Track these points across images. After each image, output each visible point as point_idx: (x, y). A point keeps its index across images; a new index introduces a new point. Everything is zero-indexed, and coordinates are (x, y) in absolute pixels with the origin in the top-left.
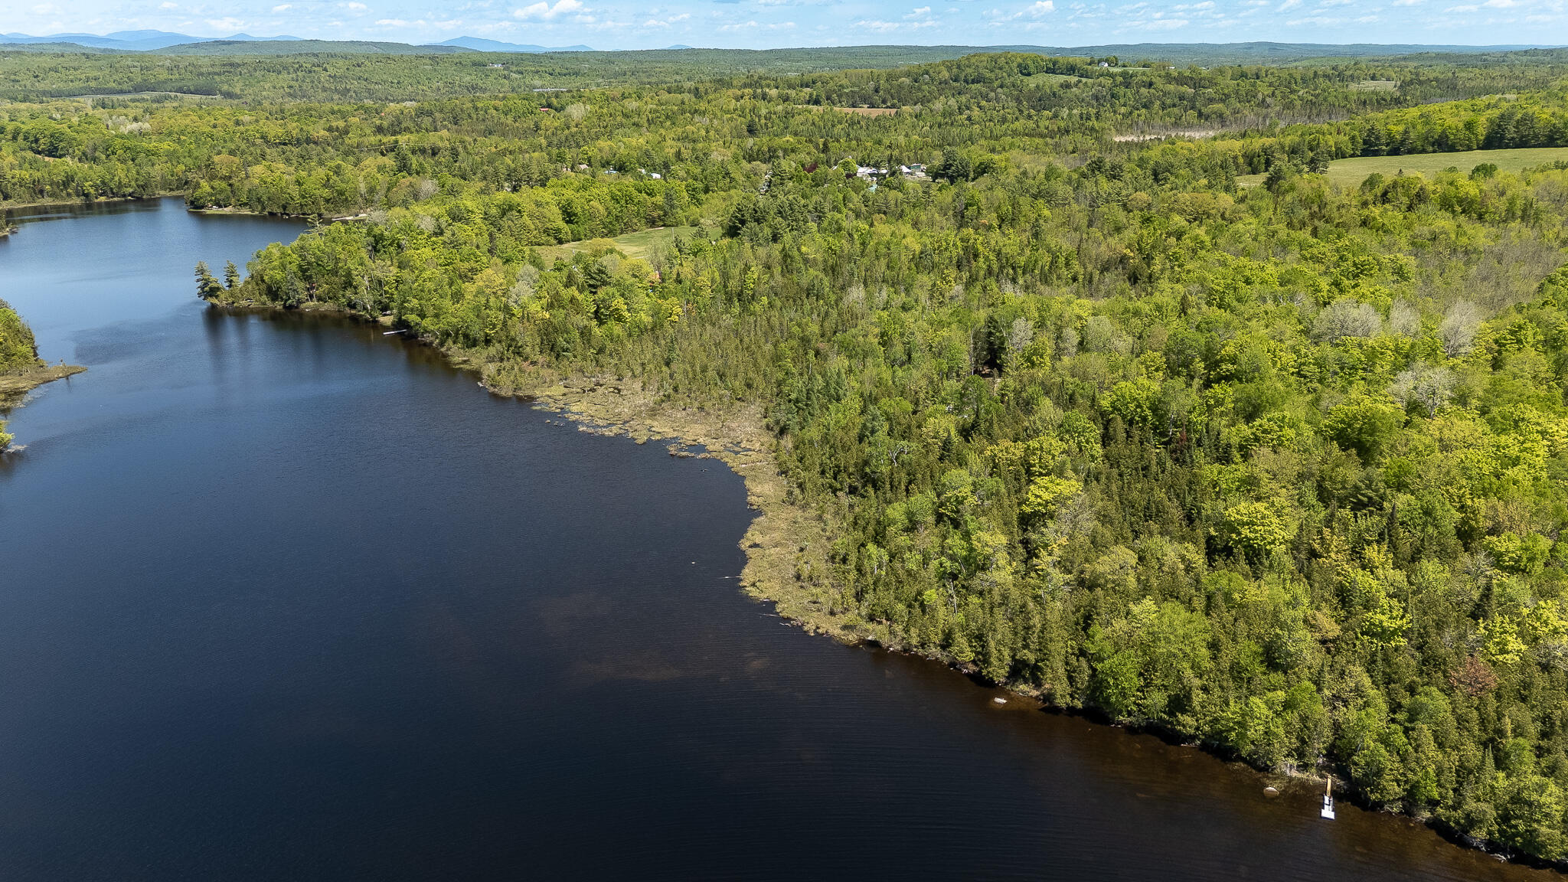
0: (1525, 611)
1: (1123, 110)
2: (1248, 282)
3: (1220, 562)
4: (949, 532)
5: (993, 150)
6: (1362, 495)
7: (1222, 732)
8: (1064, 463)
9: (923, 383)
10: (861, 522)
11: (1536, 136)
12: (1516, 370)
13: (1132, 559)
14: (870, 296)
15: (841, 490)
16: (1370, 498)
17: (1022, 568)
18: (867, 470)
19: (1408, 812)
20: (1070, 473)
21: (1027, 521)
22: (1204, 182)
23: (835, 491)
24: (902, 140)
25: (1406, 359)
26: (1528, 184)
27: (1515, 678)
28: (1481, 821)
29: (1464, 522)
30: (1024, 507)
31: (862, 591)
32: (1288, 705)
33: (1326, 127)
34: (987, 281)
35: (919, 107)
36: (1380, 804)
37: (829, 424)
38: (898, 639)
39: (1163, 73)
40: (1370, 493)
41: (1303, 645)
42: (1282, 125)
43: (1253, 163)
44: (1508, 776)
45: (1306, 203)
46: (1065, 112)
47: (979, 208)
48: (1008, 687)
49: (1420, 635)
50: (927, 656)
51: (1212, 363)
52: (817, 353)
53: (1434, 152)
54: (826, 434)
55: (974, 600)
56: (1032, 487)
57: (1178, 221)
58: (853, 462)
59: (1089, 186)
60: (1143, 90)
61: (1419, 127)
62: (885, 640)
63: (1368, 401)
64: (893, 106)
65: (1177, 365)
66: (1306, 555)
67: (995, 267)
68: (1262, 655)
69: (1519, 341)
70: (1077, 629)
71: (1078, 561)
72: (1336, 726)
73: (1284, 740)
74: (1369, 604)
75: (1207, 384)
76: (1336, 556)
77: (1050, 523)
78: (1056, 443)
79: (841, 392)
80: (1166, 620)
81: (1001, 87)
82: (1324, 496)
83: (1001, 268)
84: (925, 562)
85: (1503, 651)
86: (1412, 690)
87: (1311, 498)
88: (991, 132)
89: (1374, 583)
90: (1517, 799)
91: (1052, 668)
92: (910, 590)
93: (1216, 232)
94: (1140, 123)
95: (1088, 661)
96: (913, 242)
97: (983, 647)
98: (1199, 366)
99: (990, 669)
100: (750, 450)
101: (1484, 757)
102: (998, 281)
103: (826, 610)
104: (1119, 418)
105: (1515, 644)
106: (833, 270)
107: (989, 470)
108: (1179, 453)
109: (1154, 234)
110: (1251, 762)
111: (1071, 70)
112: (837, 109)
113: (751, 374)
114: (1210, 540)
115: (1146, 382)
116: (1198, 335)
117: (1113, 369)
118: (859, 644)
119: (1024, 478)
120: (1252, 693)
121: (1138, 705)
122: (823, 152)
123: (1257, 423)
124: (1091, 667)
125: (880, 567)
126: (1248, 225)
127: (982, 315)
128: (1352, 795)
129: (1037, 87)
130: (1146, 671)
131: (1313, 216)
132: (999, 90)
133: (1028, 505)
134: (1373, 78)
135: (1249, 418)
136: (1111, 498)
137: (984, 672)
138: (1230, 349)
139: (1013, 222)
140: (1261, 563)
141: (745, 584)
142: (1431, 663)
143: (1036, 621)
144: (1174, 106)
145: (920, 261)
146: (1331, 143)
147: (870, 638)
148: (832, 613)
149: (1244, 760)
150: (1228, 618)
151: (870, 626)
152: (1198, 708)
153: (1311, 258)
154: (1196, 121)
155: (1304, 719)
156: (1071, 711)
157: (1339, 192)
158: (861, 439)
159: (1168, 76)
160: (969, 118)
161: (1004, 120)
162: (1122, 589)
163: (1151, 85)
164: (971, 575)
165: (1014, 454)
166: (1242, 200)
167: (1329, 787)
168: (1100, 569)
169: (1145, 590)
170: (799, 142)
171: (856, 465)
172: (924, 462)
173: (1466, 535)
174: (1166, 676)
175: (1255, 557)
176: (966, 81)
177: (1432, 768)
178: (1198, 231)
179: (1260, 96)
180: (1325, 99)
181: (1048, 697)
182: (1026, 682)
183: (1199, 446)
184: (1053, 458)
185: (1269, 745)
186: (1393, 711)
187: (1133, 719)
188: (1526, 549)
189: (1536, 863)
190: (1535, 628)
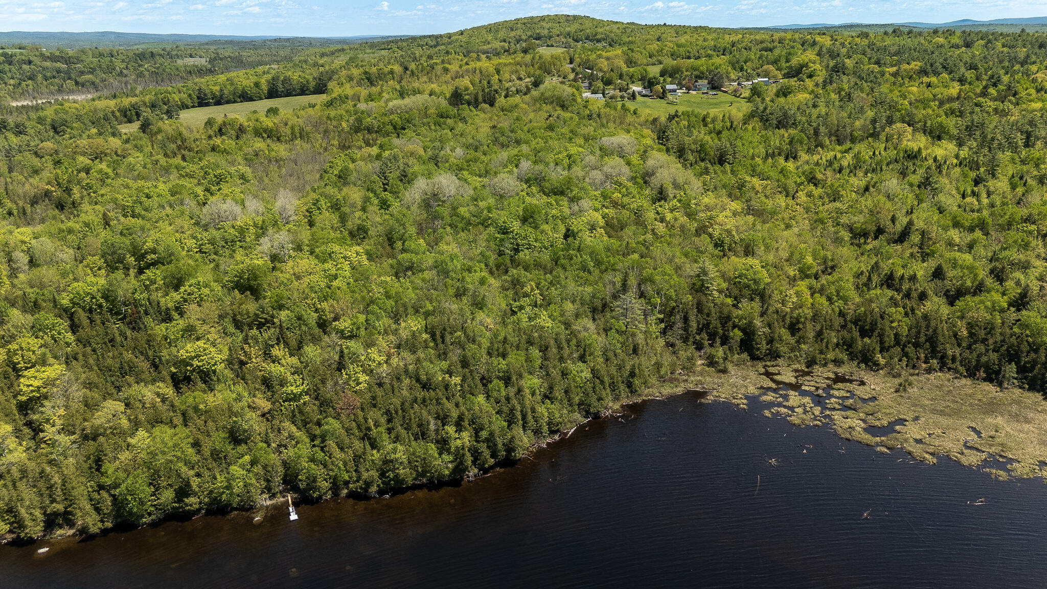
0: (363, 358)
1: (12, 82)
2: (148, 197)
3: (184, 388)
6: (261, 318)
7: (217, 497)
8: (44, 354)
11: (294, 90)
12: (322, 225)
13: (121, 407)
16: (266, 319)
17: (32, 444)
19: (336, 494)
20: (52, 361)
21: (25, 407)
22: (94, 131)
25: (262, 230)
26: (298, 117)
27: (368, 396)
28: (372, 482)
29: (320, 318)
30: (20, 398)
32: (253, 463)
36: (320, 497)
39: (37, 54)
40: (265, 316)
41: (252, 422)
42: (139, 88)
43: (129, 115)
44: (378, 451)
45: (172, 140)
48: (47, 537)
49: (315, 391)
51: (140, 257)
53: (242, 102)
56: (22, 380)
57: (83, 160)
60: (24, 66)
61: (228, 87)
63: (248, 261)
65: (113, 262)
66: (238, 365)
68: (229, 437)
69: (319, 209)
70: (92, 472)
71: (78, 423)
72: (285, 463)
73: (257, 485)
74: (283, 383)
75: (141, 271)
76: (256, 361)
77: (46, 403)
78: (33, 341)
80: (158, 440)
82: (238, 325)
85: (358, 384)
86: (319, 424)
87: (231, 329)
89: (282, 369)
90: (386, 462)
91: (80, 508)
93: (114, 165)
94: (30, 91)
95: (108, 491)
97: (15, 517)
98: (131, 260)
99: (27, 531)
101: (364, 446)
104: (80, 310)
105: (363, 378)
108: (134, 324)
109: (66, 172)
110: (241, 508)
114: (173, 376)
115: (93, 279)
116: (124, 239)
117: (64, 275)
119: (12, 375)
120: (229, 465)
121: (155, 505)
123: (182, 289)
124: (111, 495)
126: (136, 159)
128: (305, 500)
130: (154, 480)
131: (179, 148)
133: (23, 395)
134: (191, 56)
135: (177, 288)
136: (91, 369)
137: (22, 535)
138: (149, 244)
140: (212, 380)
142: (324, 404)
143: (57, 479)
144: (54, 77)
149: (236, 509)
150: (200, 422)
152: (197, 489)
153: (186, 176)
154: (75, 88)
155: (265, 467)
156: (105, 532)
157: (192, 131)
159: (42, 55)
162: (118, 431)
163: (30, 62)
166: (127, 141)
167: (290, 501)
168: (97, 422)
169: (136, 425)
173: (323, 325)
174: (169, 478)
175: (207, 377)
177: (341, 464)
178: (100, 166)
179: (117, 68)
180: (164, 70)
181: (83, 531)
182: (61, 527)
183: (147, 315)
184: (34, 352)
185: (248, 492)
186: (312, 440)
187: (153, 517)
188: (354, 324)
189: (403, 491)
190: (370, 366)
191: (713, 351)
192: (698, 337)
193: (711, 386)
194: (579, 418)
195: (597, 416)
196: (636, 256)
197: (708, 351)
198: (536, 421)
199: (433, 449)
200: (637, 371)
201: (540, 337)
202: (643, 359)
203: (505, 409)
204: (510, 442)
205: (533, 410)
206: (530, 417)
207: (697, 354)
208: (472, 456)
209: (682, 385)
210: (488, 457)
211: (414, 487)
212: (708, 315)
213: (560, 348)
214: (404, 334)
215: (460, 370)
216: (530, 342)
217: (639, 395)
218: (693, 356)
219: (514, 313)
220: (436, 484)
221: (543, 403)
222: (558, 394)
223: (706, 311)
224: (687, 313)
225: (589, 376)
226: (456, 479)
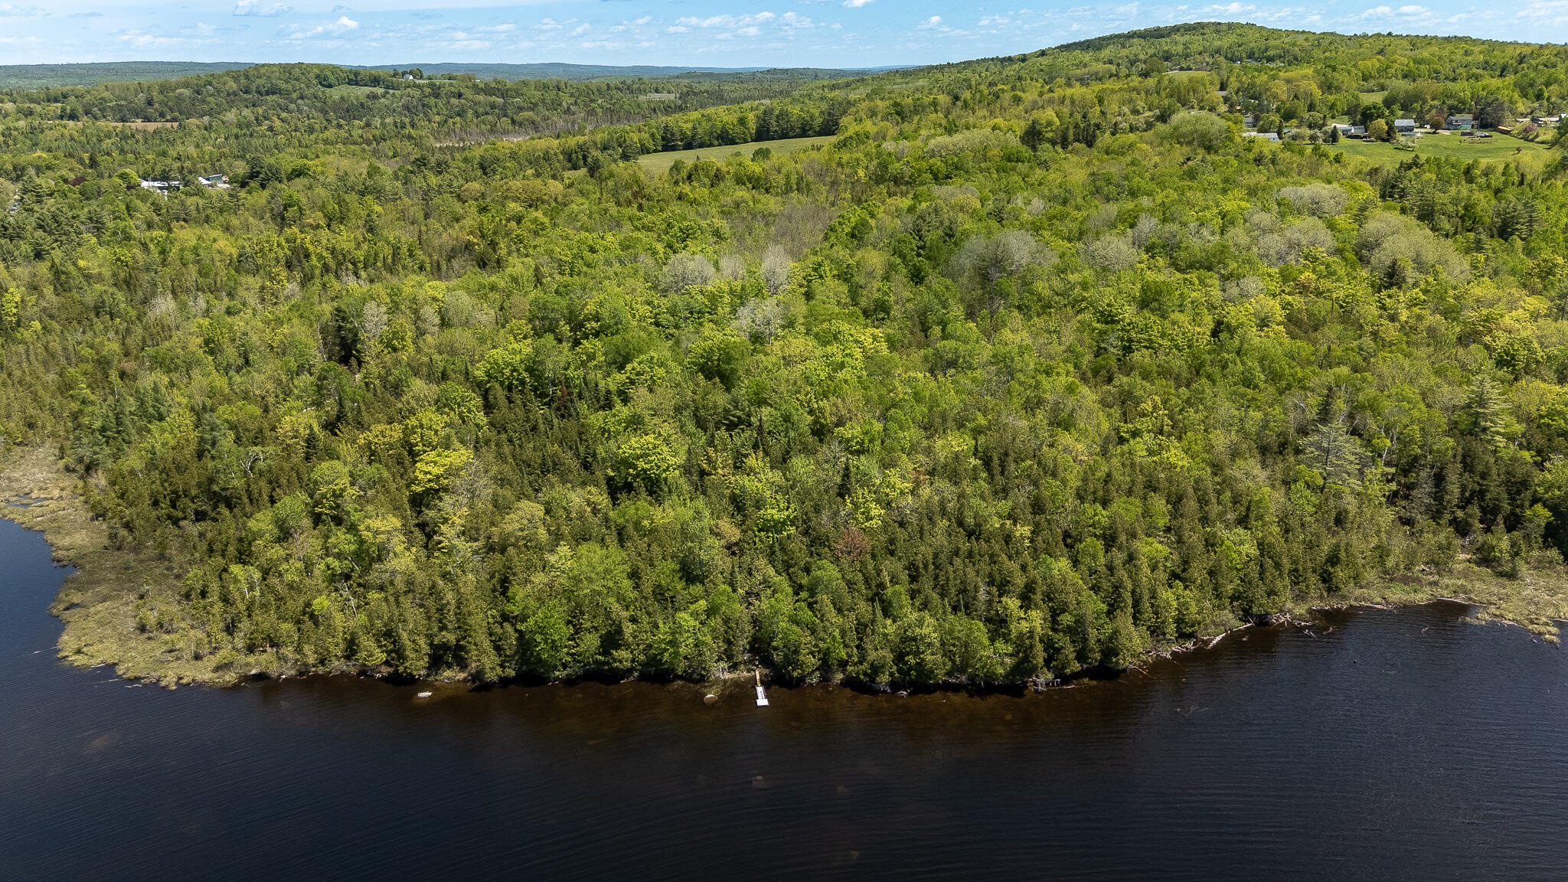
0: (878, 482)
1: (437, 118)
2: (592, 250)
3: (622, 496)
4: (331, 531)
5: (306, 157)
6: (734, 416)
7: (656, 655)
8: (448, 437)
9: (270, 386)
10: (217, 546)
11: (792, 128)
12: (825, 298)
13: (538, 510)
14: (183, 307)
15: (185, 518)
16: (739, 418)
17: (423, 553)
18: (215, 488)
19: (825, 679)
20: (457, 444)
21: (418, 502)
22: (530, 172)
23: (176, 522)
24: (192, 150)
25: (740, 298)
26: (796, 162)
27: (883, 538)
28: (883, 666)
29: (816, 422)
30: (414, 487)
31: (233, 621)
32: (711, 611)
33: (628, 128)
34: (326, 278)
35: (206, 118)
36: (801, 679)
37: (153, 447)
38: (289, 664)
39: (470, 84)
40: (739, 413)
41: (713, 553)
42: (590, 128)
43: (574, 159)
44: (894, 621)
45: (628, 186)
46: (377, 122)
47: (300, 208)
48: (431, 679)
49: (804, 522)
50: (330, 672)
51: (577, 325)
52: (123, 375)
53: (720, 145)
54: (152, 459)
55: (374, 596)
56: (418, 465)
57: (514, 207)
58: (194, 483)
59: (418, 181)
60: (454, 101)
61: (704, 124)
62: (274, 669)
63: (720, 336)
64: (174, 120)
65: (543, 325)
66: (699, 476)
67: (332, 265)
68: (679, 571)
69: (821, 277)
70: (495, 597)
71: (483, 526)
72: (755, 621)
73: (713, 647)
74: (759, 504)
75: (577, 343)
76: (722, 471)
77: (446, 497)
78: (436, 417)
79: (163, 409)
80: (584, 561)
81: (302, 98)
82: (701, 424)
83: (339, 264)
84: (308, 569)
85: (869, 518)
86: (807, 570)
87: (691, 427)
88: (300, 141)
89: (760, 485)
90: (905, 639)
91: (476, 644)
92: (294, 605)
93: (552, 215)
94: (457, 131)
95: (513, 625)
96: (227, 245)
97: (394, 643)
98: (565, 329)
99: (408, 664)
100: (46, 499)
101: (874, 611)
102: (338, 277)
103: (187, 655)
104: (497, 386)
105: (876, 511)
106: (128, 284)
107: (365, 459)
108: (564, 410)
109: (493, 221)
110: (687, 677)
111: (375, 81)
112: (101, 123)
113: (31, 411)
114: (609, 480)
115: (515, 346)
116: (558, 298)
117: (482, 340)
118: (240, 682)
119: (407, 460)
120: (677, 610)
121: (572, 655)
122: (91, 167)
123: (629, 367)
124: (516, 631)
125: (251, 589)
126: (579, 206)
127: (327, 308)
128: (780, 680)
129: (342, 98)
130: (574, 617)
131: (635, 195)
132: (300, 101)
133: (418, 484)
134: (657, 91)
135: (621, 368)
136: (505, 461)
137: (401, 669)
138: (591, 308)
139: (342, 220)
140: (661, 490)
141: (66, 654)
142: (817, 542)
143: (450, 597)
144: (487, 114)
145: (241, 264)
146: (636, 139)
147: (253, 672)
148: (197, 657)
149: (680, 677)
150: (642, 544)
151: (251, 659)
152: (631, 639)
153: (643, 228)
154: (510, 127)
155: (726, 621)
156: (504, 681)
157: (652, 178)
158: (200, 455)
159: (475, 86)
160: (271, 129)
161: (311, 130)
162: (534, 544)
163: (460, 96)
164: (366, 570)
165: (391, 436)
166: (571, 186)
167: (758, 677)
168: (509, 528)
169: (557, 537)
170: (56, 158)
171: (199, 485)
172: (286, 466)
173: (820, 432)
174: (594, 617)
175: (655, 487)
176: (259, 93)
177: (837, 633)
178: (535, 214)
179: (564, 104)
180: (621, 107)
181: (477, 676)
182: (449, 666)
183: (581, 399)
184: (436, 432)
185: (701, 655)
186: (796, 594)
187: (569, 670)
188: (866, 433)
189: (930, 689)
190: (887, 495)
191: (1490, 539)
192: (1460, 514)
193: (1485, 598)
194: (1231, 619)
195: (1262, 621)
196: (1344, 370)
197: (1480, 539)
198: (1156, 613)
199: (980, 631)
200: (1343, 555)
201: (1169, 480)
202: (1355, 539)
203: (1105, 585)
204: (1111, 638)
205: (1154, 596)
206: (1146, 604)
207: (1458, 542)
208: (1045, 651)
209: (1427, 589)
210: (1072, 656)
211: (946, 687)
212: (1484, 476)
213: (1203, 502)
214: (942, 456)
215: (1030, 517)
216: (1151, 486)
217: (1344, 597)
218: (1450, 544)
219: (1122, 441)
220: (983, 687)
221: (1171, 587)
222: (1198, 572)
223: (1480, 468)
224: (1442, 469)
225: (1254, 552)
226: (1014, 686)
